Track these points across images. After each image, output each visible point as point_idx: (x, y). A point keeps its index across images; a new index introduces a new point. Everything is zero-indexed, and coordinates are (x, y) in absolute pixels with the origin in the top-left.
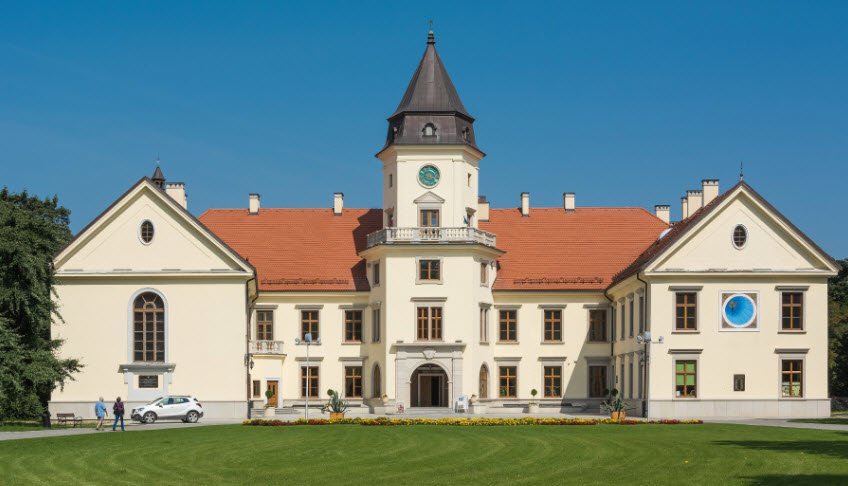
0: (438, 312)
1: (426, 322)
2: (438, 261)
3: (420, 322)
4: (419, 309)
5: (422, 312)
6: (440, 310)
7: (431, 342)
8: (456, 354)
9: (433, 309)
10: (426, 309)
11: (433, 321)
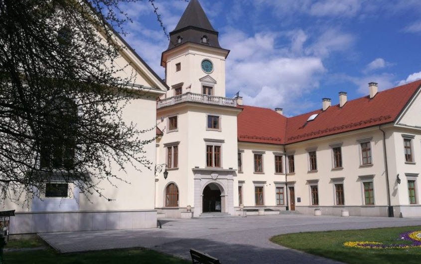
0: (218, 148)
1: (211, 155)
2: (218, 117)
3: (207, 154)
4: (208, 146)
5: (209, 148)
6: (219, 147)
7: (214, 168)
8: (229, 177)
9: (216, 147)
10: (211, 147)
11: (215, 155)
